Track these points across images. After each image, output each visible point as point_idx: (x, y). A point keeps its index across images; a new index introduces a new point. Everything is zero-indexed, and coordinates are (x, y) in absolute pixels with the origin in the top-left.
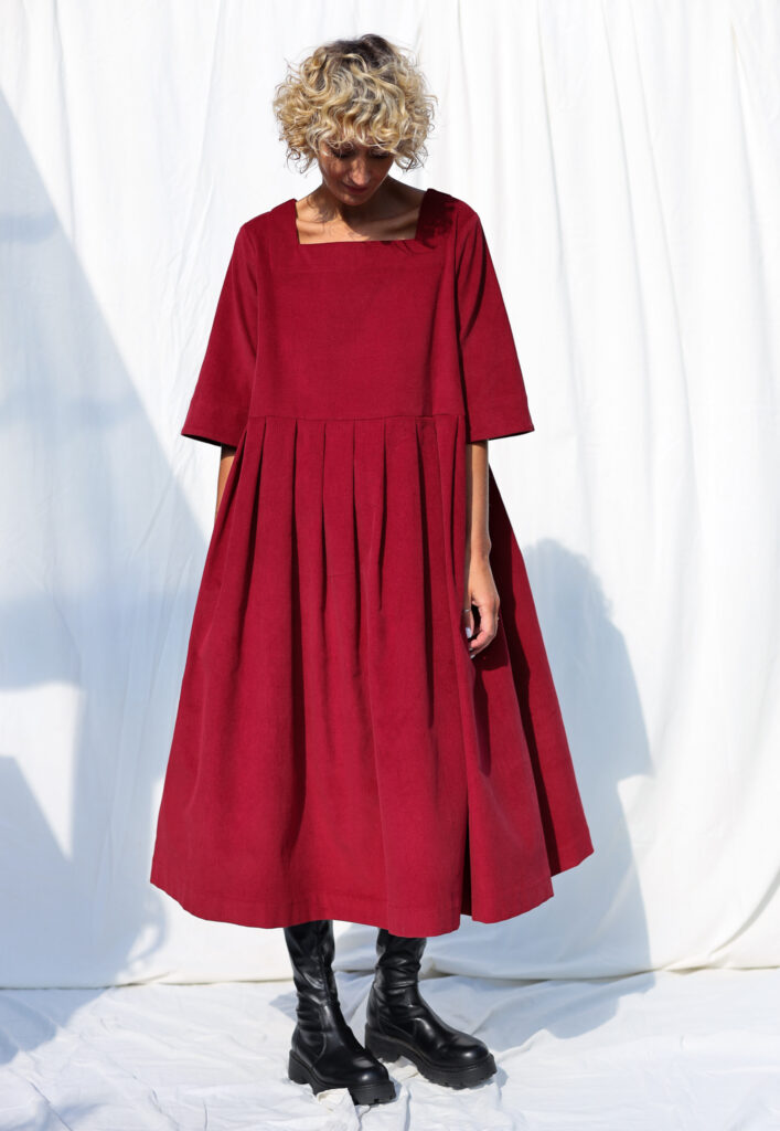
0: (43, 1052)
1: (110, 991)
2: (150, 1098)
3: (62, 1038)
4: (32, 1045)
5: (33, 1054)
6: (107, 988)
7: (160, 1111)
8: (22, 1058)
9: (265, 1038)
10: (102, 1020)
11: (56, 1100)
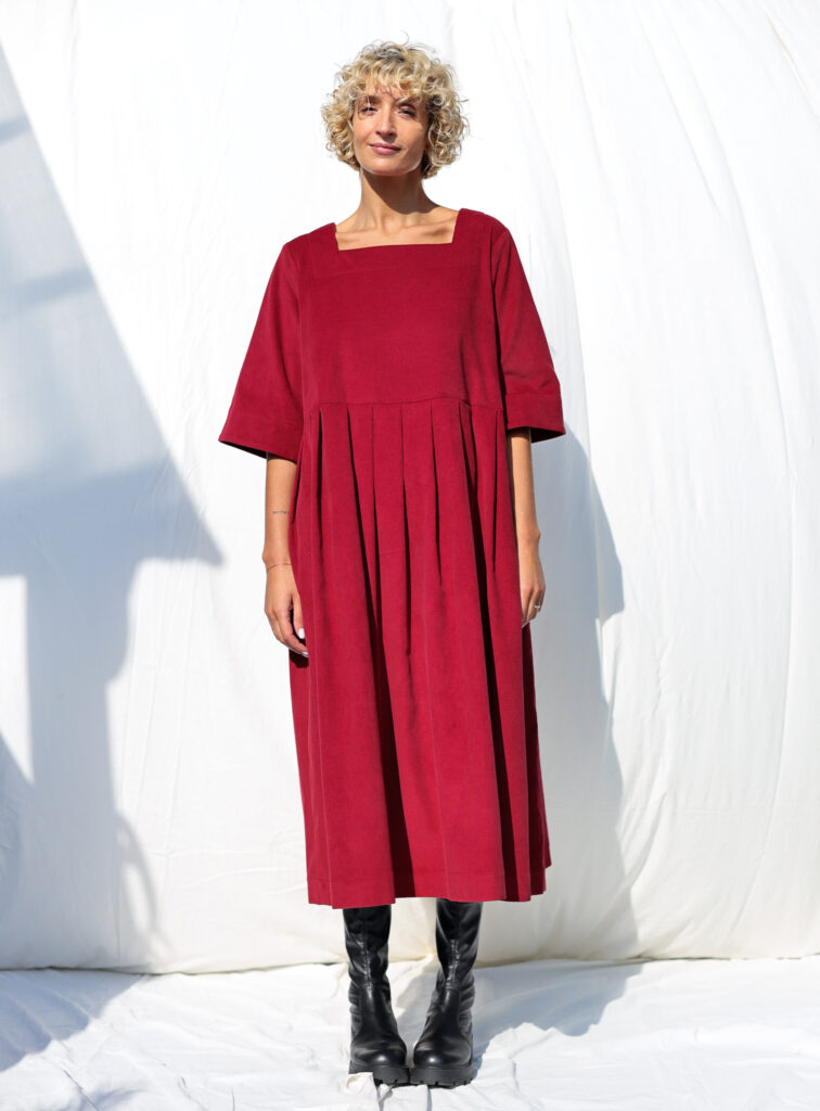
0: (76, 1041)
1: (145, 977)
2: (179, 1085)
3: (94, 1027)
4: (65, 1034)
5: (65, 1042)
6: (143, 974)
7: (189, 1097)
8: (55, 1047)
9: (291, 1028)
10: (132, 1011)
11: (89, 1088)
